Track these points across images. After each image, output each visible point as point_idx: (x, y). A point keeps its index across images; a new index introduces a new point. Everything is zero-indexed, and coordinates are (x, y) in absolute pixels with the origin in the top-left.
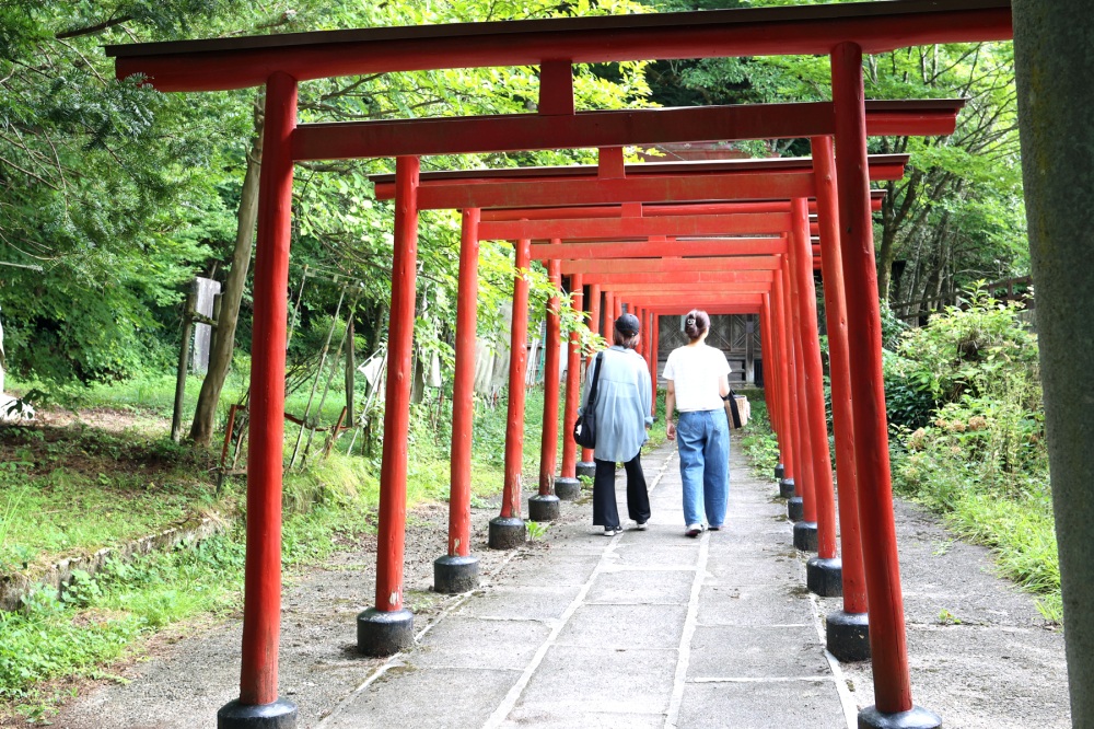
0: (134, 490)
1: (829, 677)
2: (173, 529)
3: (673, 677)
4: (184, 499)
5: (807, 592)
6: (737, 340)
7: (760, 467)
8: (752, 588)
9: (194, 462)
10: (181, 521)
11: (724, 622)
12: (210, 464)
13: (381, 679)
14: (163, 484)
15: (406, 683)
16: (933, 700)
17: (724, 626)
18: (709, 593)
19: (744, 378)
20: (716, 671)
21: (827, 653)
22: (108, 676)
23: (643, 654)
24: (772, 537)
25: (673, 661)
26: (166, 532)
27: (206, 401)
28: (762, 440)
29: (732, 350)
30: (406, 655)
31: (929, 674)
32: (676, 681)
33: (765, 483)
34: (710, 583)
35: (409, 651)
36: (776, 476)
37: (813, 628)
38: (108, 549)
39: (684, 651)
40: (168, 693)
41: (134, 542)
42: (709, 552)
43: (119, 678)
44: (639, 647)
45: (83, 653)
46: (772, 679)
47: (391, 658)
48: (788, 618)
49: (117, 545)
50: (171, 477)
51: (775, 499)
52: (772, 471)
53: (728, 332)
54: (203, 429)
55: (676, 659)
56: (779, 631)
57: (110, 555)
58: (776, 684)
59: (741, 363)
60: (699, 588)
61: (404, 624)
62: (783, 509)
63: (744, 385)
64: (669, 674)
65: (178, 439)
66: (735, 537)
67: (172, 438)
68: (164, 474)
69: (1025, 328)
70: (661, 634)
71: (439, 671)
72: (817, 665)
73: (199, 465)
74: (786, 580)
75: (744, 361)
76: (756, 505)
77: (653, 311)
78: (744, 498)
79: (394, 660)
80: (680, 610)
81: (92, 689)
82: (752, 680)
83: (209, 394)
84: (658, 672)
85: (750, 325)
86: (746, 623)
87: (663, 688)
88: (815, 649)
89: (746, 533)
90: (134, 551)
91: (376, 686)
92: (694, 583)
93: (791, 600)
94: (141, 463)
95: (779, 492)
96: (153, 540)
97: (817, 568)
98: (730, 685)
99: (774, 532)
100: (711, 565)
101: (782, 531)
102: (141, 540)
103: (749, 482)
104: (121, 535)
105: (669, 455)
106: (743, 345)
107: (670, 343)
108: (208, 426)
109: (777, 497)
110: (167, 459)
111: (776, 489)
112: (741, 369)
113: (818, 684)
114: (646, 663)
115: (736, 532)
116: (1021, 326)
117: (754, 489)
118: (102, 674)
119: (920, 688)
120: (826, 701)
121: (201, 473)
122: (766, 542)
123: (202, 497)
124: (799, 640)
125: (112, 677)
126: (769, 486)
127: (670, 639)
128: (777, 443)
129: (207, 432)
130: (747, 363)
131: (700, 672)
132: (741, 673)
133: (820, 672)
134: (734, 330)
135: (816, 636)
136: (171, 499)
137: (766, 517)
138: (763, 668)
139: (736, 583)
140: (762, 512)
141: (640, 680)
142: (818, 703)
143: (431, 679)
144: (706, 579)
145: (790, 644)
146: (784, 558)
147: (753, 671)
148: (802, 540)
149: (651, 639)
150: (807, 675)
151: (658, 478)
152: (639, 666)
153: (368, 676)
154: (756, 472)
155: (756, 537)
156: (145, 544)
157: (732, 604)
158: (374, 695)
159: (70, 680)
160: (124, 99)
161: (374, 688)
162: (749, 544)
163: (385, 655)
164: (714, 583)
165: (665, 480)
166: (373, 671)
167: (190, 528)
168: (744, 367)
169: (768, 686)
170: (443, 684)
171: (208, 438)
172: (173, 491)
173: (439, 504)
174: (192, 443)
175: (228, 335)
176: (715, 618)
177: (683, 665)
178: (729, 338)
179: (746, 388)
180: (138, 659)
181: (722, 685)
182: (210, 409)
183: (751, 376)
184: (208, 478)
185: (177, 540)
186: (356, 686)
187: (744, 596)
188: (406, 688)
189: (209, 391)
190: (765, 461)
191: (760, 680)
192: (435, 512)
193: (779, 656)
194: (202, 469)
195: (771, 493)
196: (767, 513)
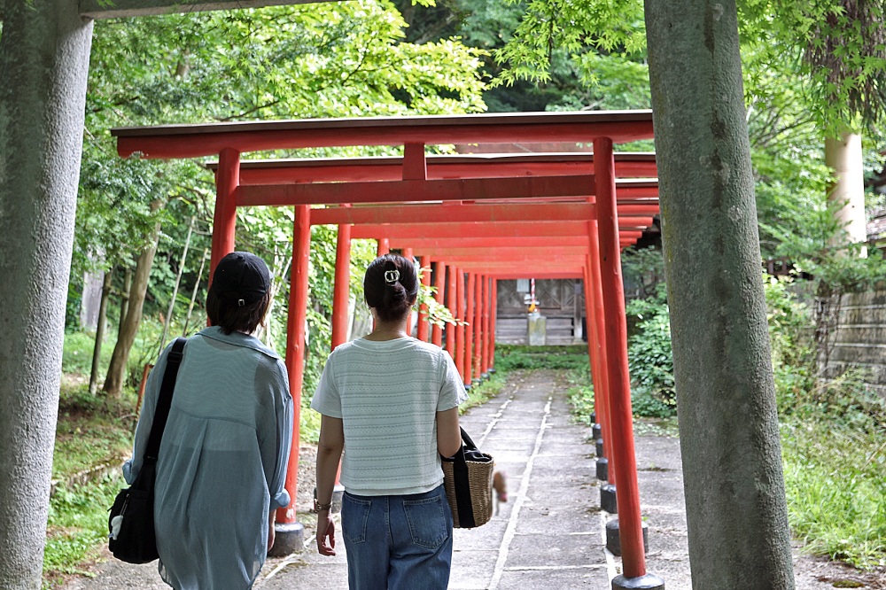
0: (64, 434)
1: (604, 565)
2: (103, 466)
3: (494, 567)
4: (107, 441)
5: (599, 510)
6: (567, 300)
7: (579, 414)
8: (559, 508)
9: (108, 412)
10: (107, 459)
11: (535, 532)
12: (121, 413)
13: (283, 570)
14: (86, 429)
15: (301, 573)
16: (672, 578)
17: (535, 535)
18: (525, 512)
19: (573, 334)
20: (525, 562)
21: (606, 550)
22: (79, 572)
23: (474, 553)
24: (579, 471)
25: (495, 557)
26: (97, 468)
27: (118, 360)
28: (581, 391)
29: (563, 309)
30: (299, 555)
31: (675, 563)
32: (496, 570)
33: (581, 428)
34: (528, 505)
35: (301, 553)
36: (592, 422)
37: (599, 534)
38: (57, 481)
39: (504, 551)
40: (127, 582)
41: (75, 475)
42: (530, 483)
43: (87, 574)
44: (471, 548)
45: (57, 555)
46: (564, 567)
47: (287, 558)
48: (582, 529)
49: (63, 478)
50: (92, 424)
51: (588, 441)
52: (588, 417)
53: (559, 292)
54: (114, 383)
55: (497, 556)
56: (574, 537)
57: (58, 485)
58: (566, 570)
59: (570, 321)
60: (519, 508)
61: (297, 532)
62: (592, 449)
63: (572, 340)
64: (492, 565)
65: (94, 392)
66: (551, 471)
67: (90, 391)
68: (85, 421)
69: (793, 299)
70: (488, 540)
71: (324, 565)
72: (597, 558)
73: (112, 414)
74: (586, 502)
75: (573, 319)
76: (572, 446)
77: (491, 277)
78: (563, 440)
79: (290, 559)
80: (504, 524)
81: (69, 580)
82: (550, 568)
83: (120, 354)
84: (484, 564)
85: (578, 287)
86: (551, 532)
87: (486, 574)
88: (598, 548)
89: (561, 467)
90: (75, 482)
91: (279, 575)
92: (515, 505)
93: (586, 516)
94: (65, 412)
95: (591, 436)
96: (88, 474)
97: (607, 491)
98: (534, 572)
99: (583, 466)
100: (530, 492)
101: (589, 466)
102: (80, 474)
103: (568, 427)
104: (65, 470)
105: (502, 404)
106: (572, 304)
107: (507, 302)
108: (118, 381)
109: (590, 439)
110: (86, 409)
111: (589, 433)
112: (570, 326)
113: (595, 569)
114: (475, 558)
115: (552, 467)
116: (789, 297)
117: (572, 433)
118: (74, 570)
119: (666, 571)
120: (599, 580)
121: (115, 420)
122: (575, 475)
123: (121, 440)
124: (588, 543)
125: (82, 572)
126: (584, 431)
127: (494, 543)
128: (593, 394)
129: (117, 386)
130: (576, 321)
131: (514, 564)
132: (542, 564)
133: (598, 562)
134: (564, 291)
135: (601, 540)
136: (96, 441)
137: (578, 455)
138: (560, 561)
139: (547, 504)
140: (576, 451)
141: (470, 569)
142: (593, 580)
143: (319, 570)
144: (525, 502)
145: (581, 545)
146: (586, 486)
147: (551, 563)
148: (602, 472)
149: (480, 544)
150: (589, 564)
151: (493, 423)
152: (471, 561)
153: (272, 569)
154: (574, 418)
155: (567, 470)
156: (82, 478)
157: (542, 519)
158: (280, 580)
159: (52, 575)
160: (134, 173)
161: (279, 576)
162: (561, 476)
163: (283, 556)
164: (531, 505)
165: (499, 426)
166: (276, 566)
167: (114, 465)
168: (573, 324)
169: (560, 571)
170: (328, 573)
171: (118, 391)
172: (95, 435)
173: (309, 446)
174: (105, 395)
175: (138, 305)
176: (529, 529)
177: (502, 559)
178: (559, 298)
179: (574, 344)
180: (97, 561)
181: (529, 572)
182: (120, 366)
183: (579, 332)
184: (121, 425)
185: (106, 474)
186: (265, 576)
187: (552, 514)
188: (302, 576)
189: (121, 352)
190: (584, 410)
191: (555, 568)
192: (307, 452)
193: (572, 553)
194: (115, 417)
195: (585, 437)
196: (580, 452)
